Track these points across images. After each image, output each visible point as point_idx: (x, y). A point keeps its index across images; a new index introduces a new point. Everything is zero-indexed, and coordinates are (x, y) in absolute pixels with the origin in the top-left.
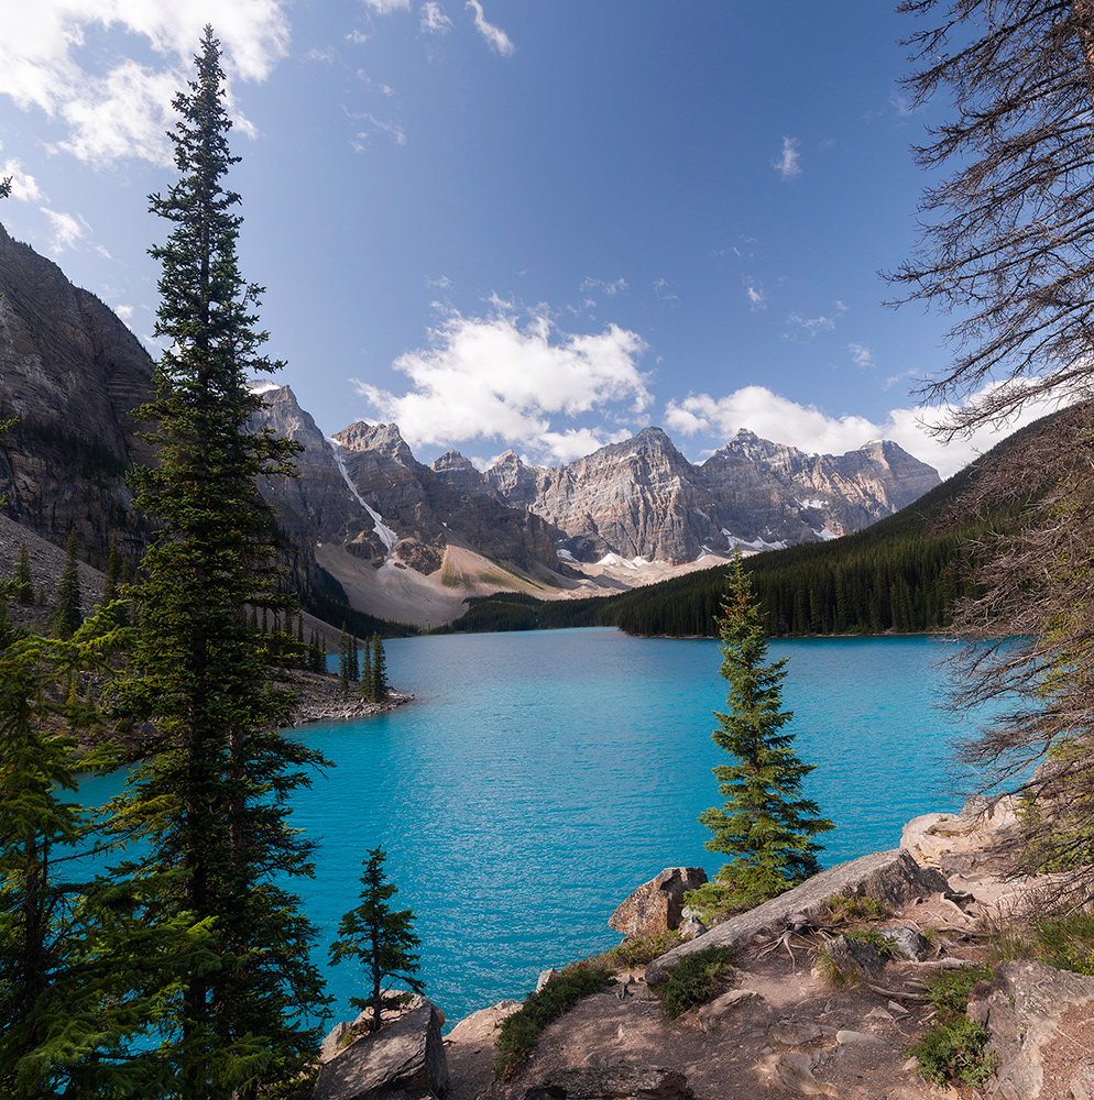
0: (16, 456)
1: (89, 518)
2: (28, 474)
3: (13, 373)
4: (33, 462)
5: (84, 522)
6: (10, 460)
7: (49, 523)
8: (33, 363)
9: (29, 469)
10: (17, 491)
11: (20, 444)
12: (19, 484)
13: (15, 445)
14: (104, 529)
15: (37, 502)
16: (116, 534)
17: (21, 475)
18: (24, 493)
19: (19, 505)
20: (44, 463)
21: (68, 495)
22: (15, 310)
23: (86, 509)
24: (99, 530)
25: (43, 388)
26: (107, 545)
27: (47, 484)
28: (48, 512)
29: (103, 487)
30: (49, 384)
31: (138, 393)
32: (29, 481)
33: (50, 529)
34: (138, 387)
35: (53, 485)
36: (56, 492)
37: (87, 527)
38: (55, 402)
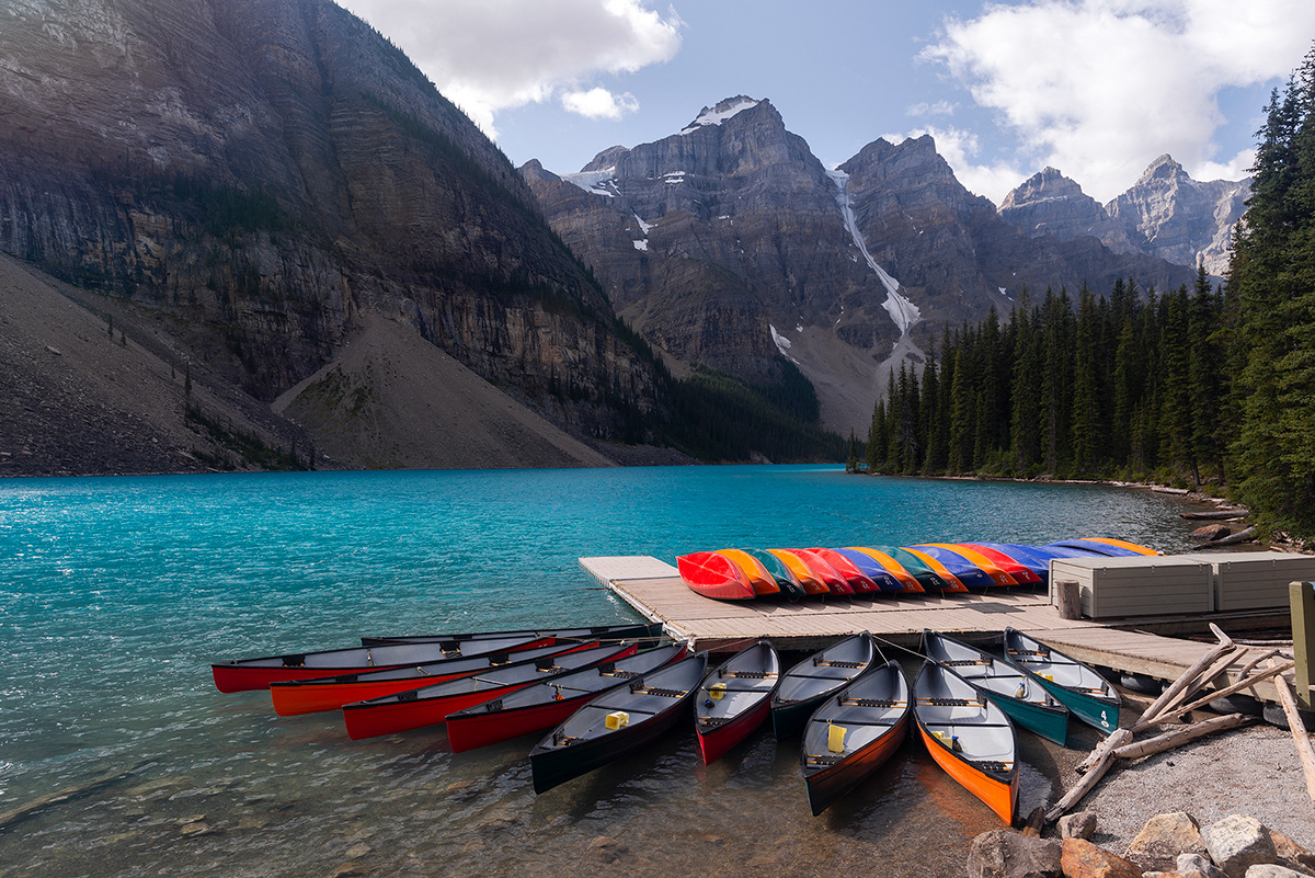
0: (135, 215)
1: (211, 286)
2: (150, 235)
3: (144, 114)
4: (157, 221)
5: (205, 291)
6: (130, 220)
7: (170, 293)
8: (169, 99)
9: (152, 230)
10: (137, 255)
11: (138, 199)
12: (141, 248)
13: (132, 202)
14: (232, 300)
15: (160, 270)
16: (244, 306)
17: (141, 237)
18: (146, 260)
19: (139, 273)
20: (169, 220)
21: (192, 259)
22: (138, 33)
23: (208, 275)
24: (226, 299)
25: (186, 129)
26: (237, 318)
27: (171, 246)
28: (170, 280)
29: (234, 246)
30: (193, 123)
31: (362, 124)
32: (151, 244)
33: (171, 301)
34: (360, 116)
35: (177, 248)
36: (179, 255)
37: (207, 297)
38: (203, 144)
